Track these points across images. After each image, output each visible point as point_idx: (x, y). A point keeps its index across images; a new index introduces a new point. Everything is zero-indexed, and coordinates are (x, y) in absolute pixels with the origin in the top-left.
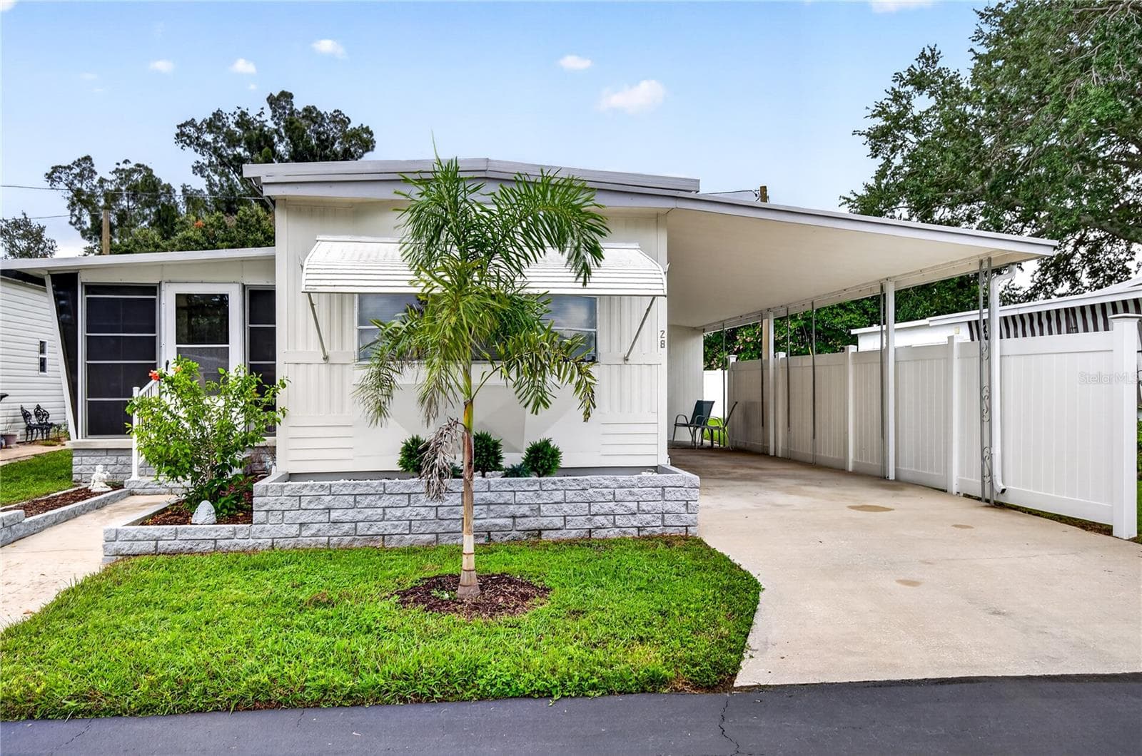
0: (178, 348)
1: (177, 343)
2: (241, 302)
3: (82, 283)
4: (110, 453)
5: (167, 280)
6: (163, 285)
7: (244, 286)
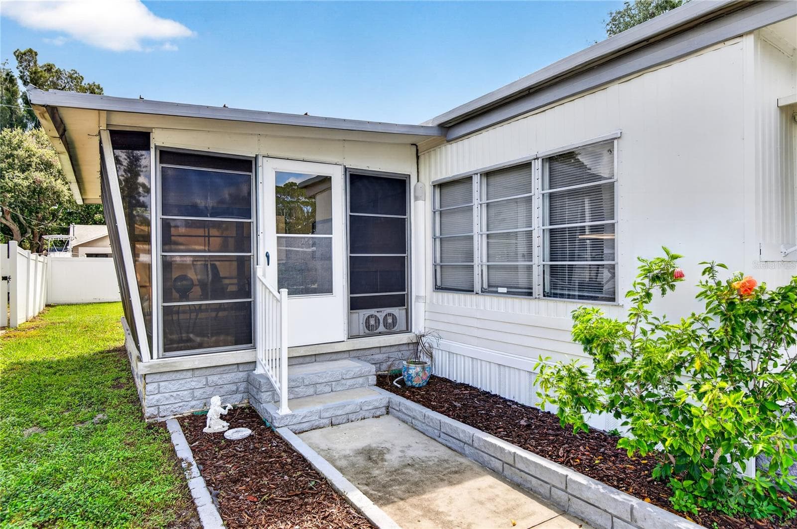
0: (278, 237)
1: (277, 232)
2: (343, 188)
3: (156, 147)
4: (197, 373)
5: (265, 154)
6: (260, 159)
7: (346, 169)
